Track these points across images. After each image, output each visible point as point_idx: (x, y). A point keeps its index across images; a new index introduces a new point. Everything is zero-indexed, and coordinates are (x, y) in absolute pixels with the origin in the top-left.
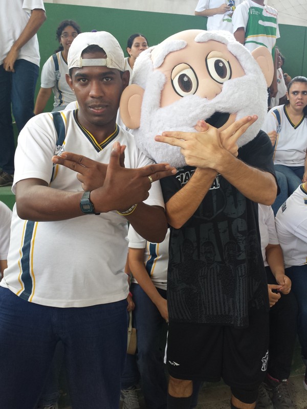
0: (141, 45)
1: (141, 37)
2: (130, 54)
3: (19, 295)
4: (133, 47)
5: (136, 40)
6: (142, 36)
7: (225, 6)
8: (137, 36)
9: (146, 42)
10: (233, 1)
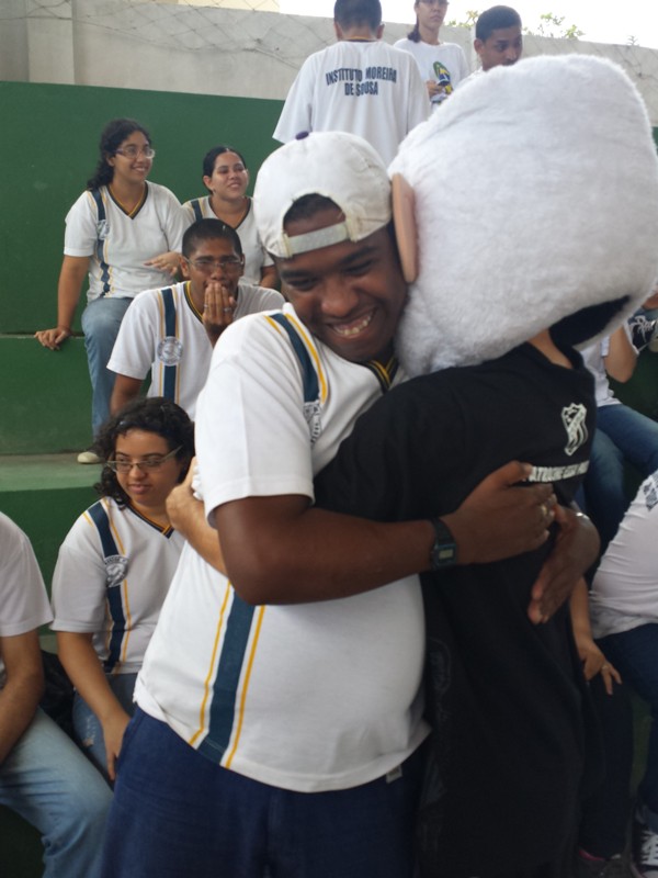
0: (231, 170)
1: (229, 153)
2: (211, 188)
3: (196, 745)
4: (217, 176)
5: (220, 161)
6: (231, 150)
7: (433, 86)
8: (222, 151)
9: (241, 162)
10: (448, 77)
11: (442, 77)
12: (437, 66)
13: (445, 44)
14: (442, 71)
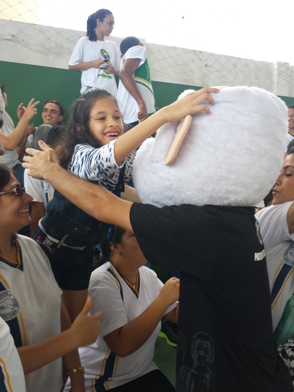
7: (100, 61)
10: (109, 57)
11: (105, 57)
12: (102, 51)
13: (107, 41)
14: (105, 54)
